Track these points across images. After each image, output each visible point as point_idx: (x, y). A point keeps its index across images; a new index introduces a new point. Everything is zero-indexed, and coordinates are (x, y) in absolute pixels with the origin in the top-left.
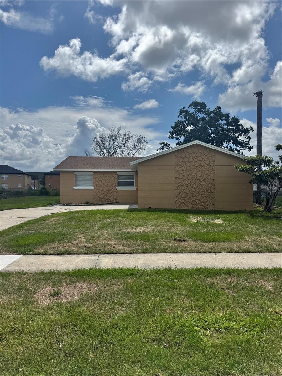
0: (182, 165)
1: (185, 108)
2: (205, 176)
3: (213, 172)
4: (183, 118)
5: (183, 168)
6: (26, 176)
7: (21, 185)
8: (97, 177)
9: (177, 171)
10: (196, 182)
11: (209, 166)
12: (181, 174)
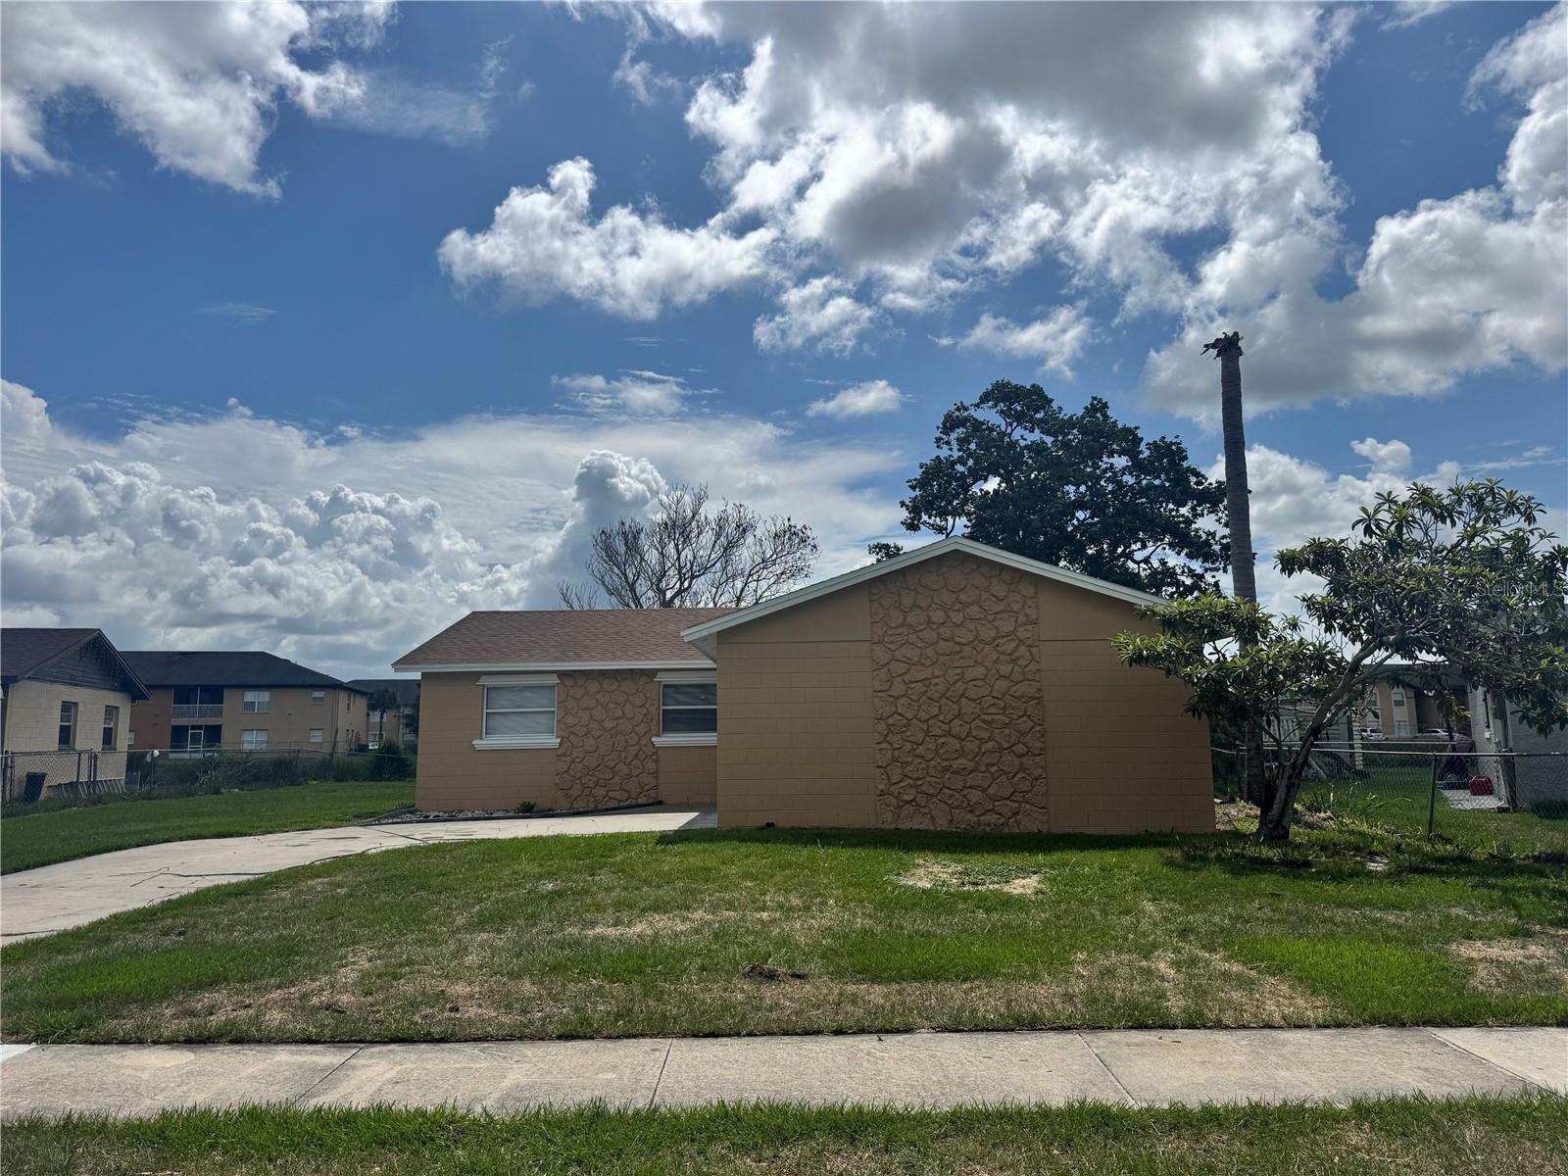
0: (899, 638)
1: (966, 409)
2: (1001, 685)
3: (1033, 667)
4: (955, 447)
5: (907, 651)
6: (343, 696)
7: (319, 733)
8: (571, 693)
9: (884, 666)
10: (963, 711)
11: (1013, 644)
12: (899, 679)
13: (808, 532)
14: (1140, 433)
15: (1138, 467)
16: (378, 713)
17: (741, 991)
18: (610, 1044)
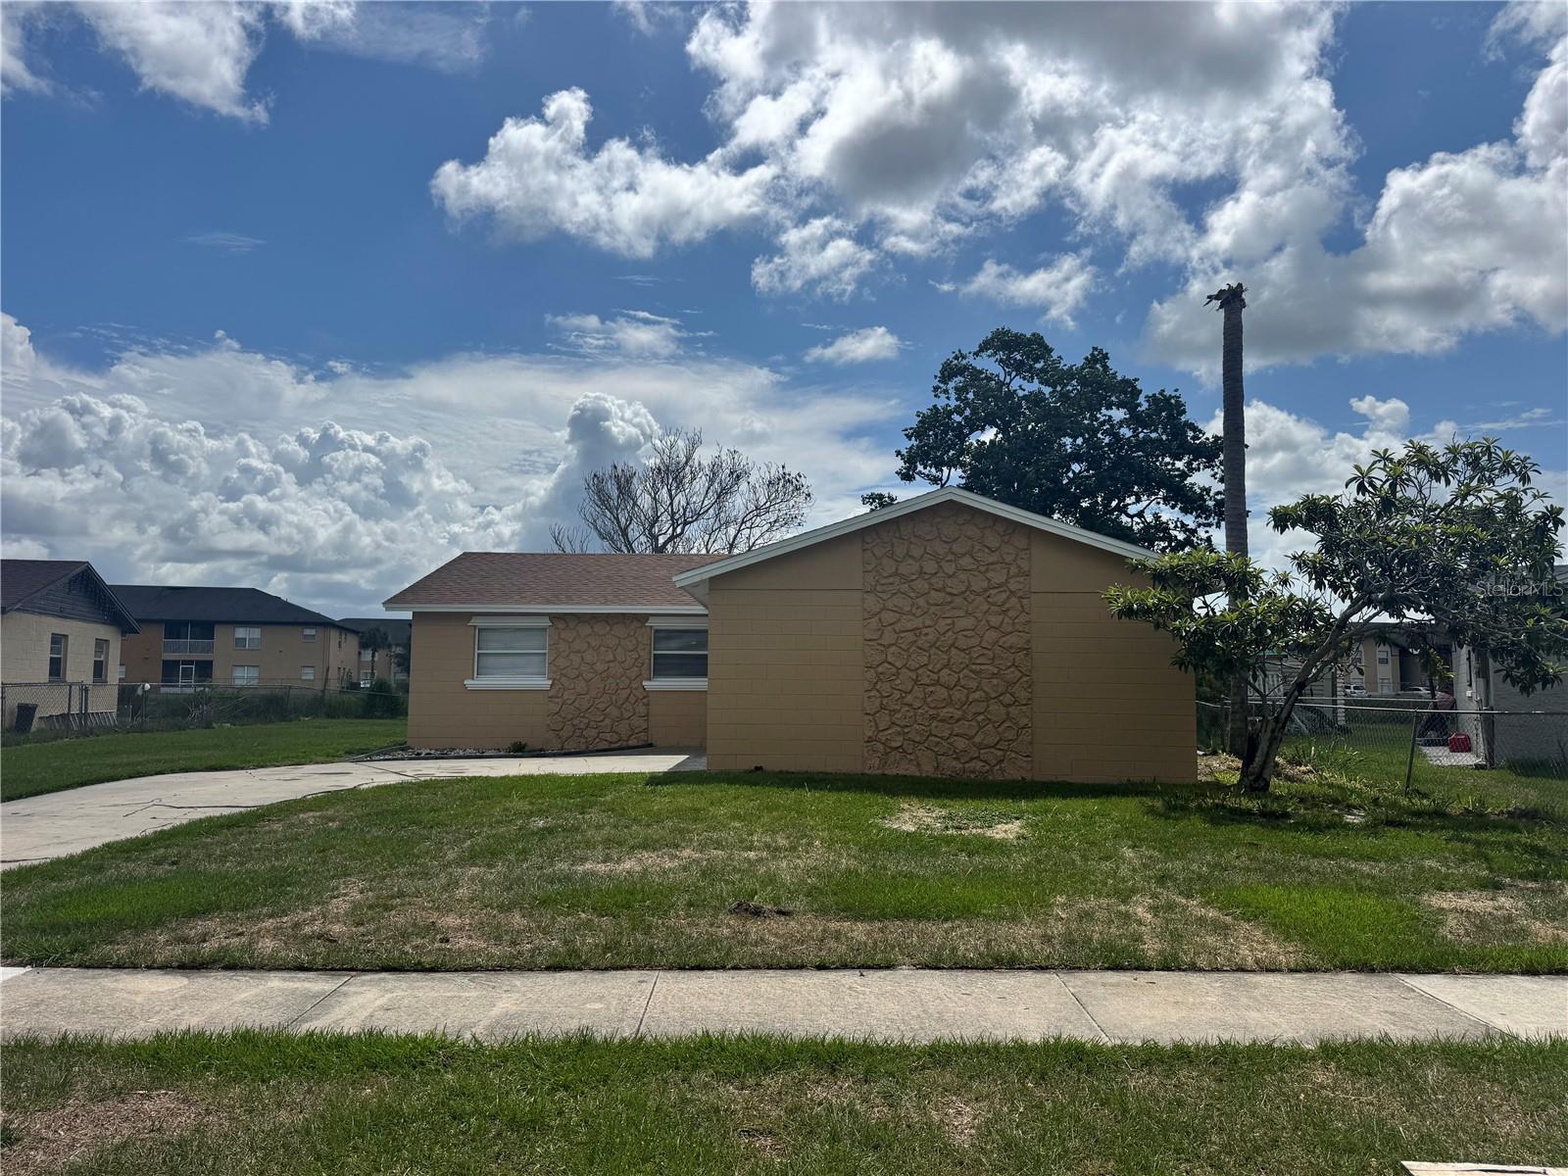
0: (891, 587)
1: (964, 357)
2: (992, 635)
3: (1023, 618)
4: (953, 396)
5: (899, 601)
6: (334, 635)
7: (311, 671)
8: (563, 636)
9: (875, 615)
10: (952, 661)
11: (1004, 596)
12: (889, 628)
13: (802, 480)
14: (1139, 385)
15: (1136, 420)
16: (370, 652)
17: (727, 926)
18: (597, 976)
